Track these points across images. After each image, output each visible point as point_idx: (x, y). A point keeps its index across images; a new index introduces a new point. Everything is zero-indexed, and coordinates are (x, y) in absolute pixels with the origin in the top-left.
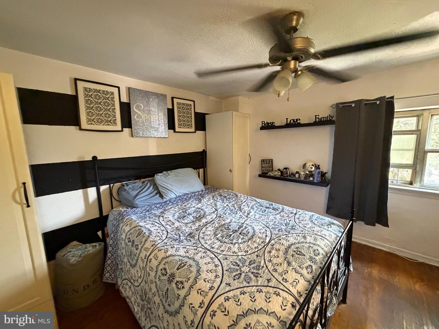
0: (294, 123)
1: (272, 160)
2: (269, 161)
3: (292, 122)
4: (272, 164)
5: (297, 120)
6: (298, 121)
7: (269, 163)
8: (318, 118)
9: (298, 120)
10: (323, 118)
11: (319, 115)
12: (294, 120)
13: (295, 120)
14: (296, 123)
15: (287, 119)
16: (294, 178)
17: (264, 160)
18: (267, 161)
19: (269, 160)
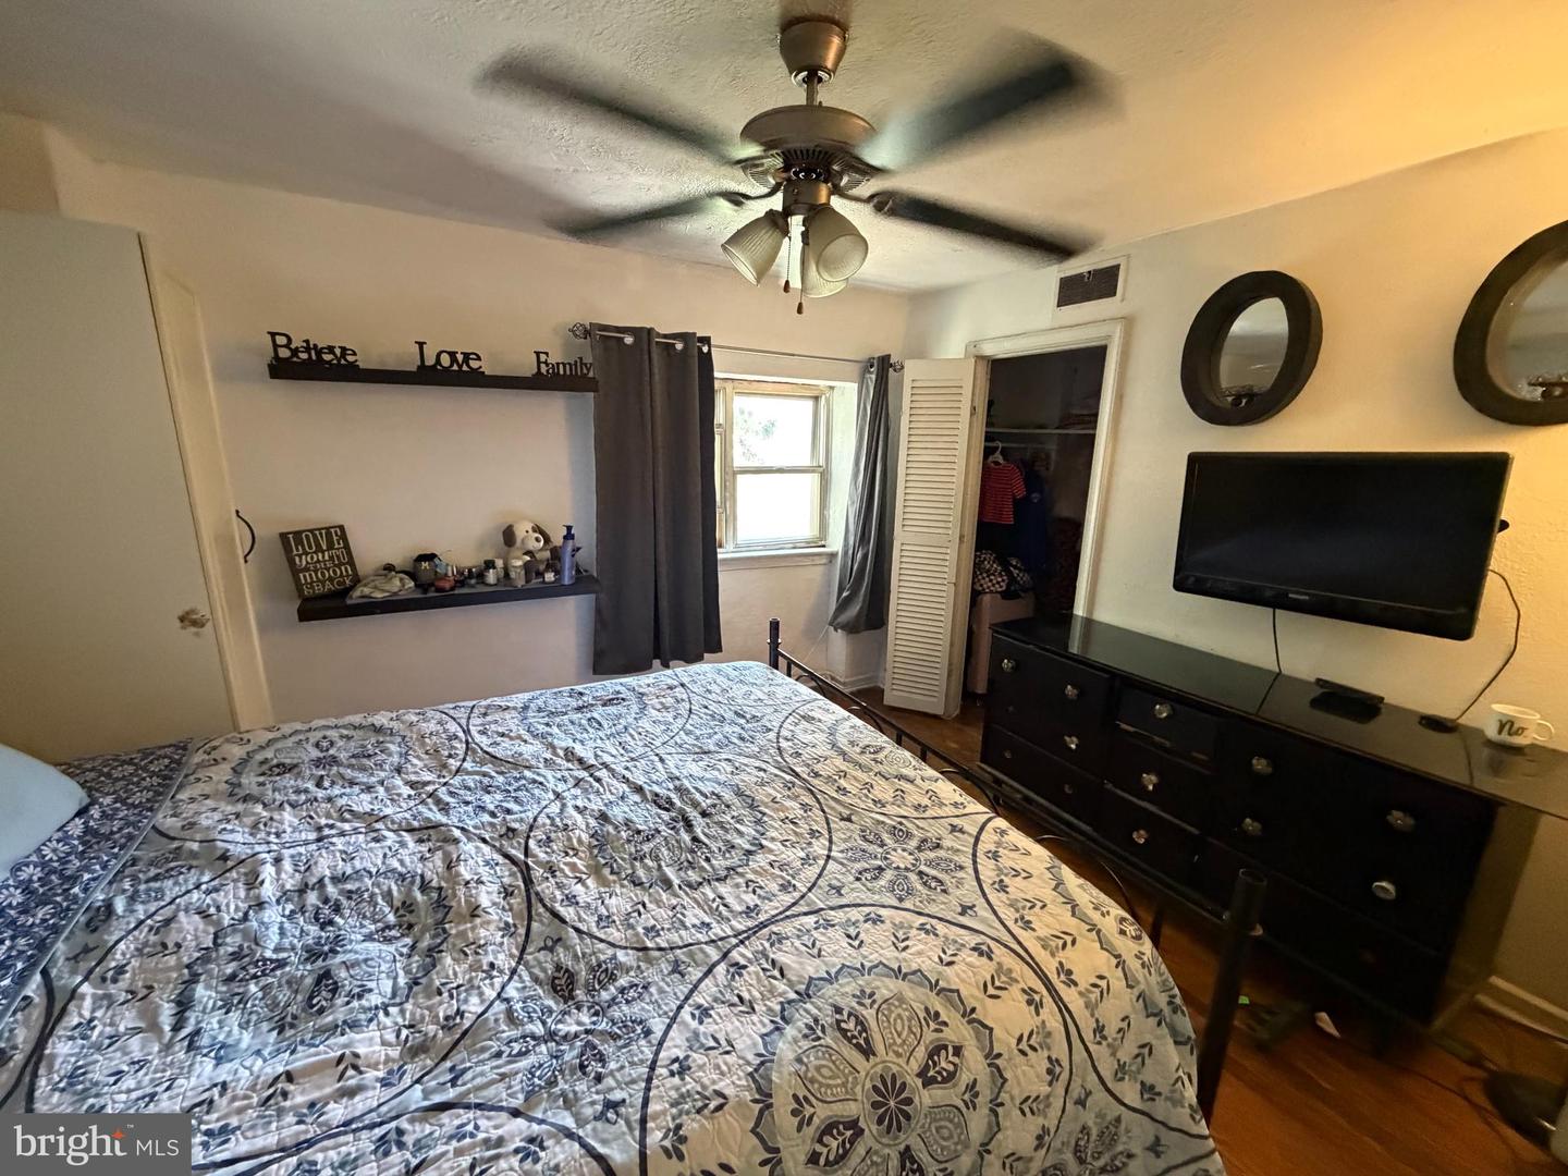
0: (455, 367)
1: (342, 528)
2: (329, 534)
3: (445, 360)
4: (347, 547)
5: (467, 356)
6: (474, 364)
7: (331, 546)
8: (546, 363)
9: (474, 357)
10: (561, 366)
11: (547, 354)
12: (452, 355)
13: (460, 358)
14: (465, 368)
15: (421, 345)
16: (481, 589)
17: (297, 534)
18: (315, 536)
19: (328, 529)
